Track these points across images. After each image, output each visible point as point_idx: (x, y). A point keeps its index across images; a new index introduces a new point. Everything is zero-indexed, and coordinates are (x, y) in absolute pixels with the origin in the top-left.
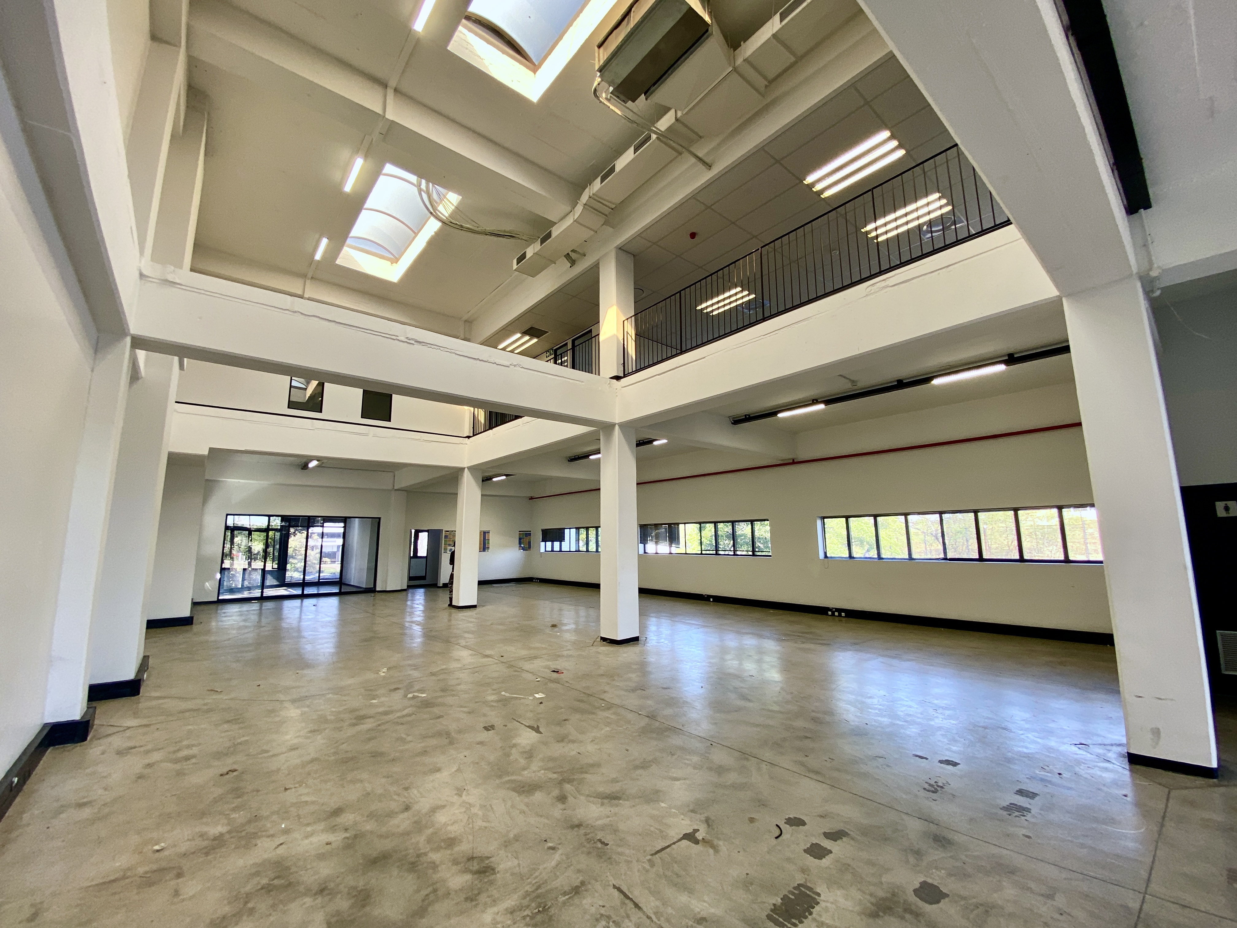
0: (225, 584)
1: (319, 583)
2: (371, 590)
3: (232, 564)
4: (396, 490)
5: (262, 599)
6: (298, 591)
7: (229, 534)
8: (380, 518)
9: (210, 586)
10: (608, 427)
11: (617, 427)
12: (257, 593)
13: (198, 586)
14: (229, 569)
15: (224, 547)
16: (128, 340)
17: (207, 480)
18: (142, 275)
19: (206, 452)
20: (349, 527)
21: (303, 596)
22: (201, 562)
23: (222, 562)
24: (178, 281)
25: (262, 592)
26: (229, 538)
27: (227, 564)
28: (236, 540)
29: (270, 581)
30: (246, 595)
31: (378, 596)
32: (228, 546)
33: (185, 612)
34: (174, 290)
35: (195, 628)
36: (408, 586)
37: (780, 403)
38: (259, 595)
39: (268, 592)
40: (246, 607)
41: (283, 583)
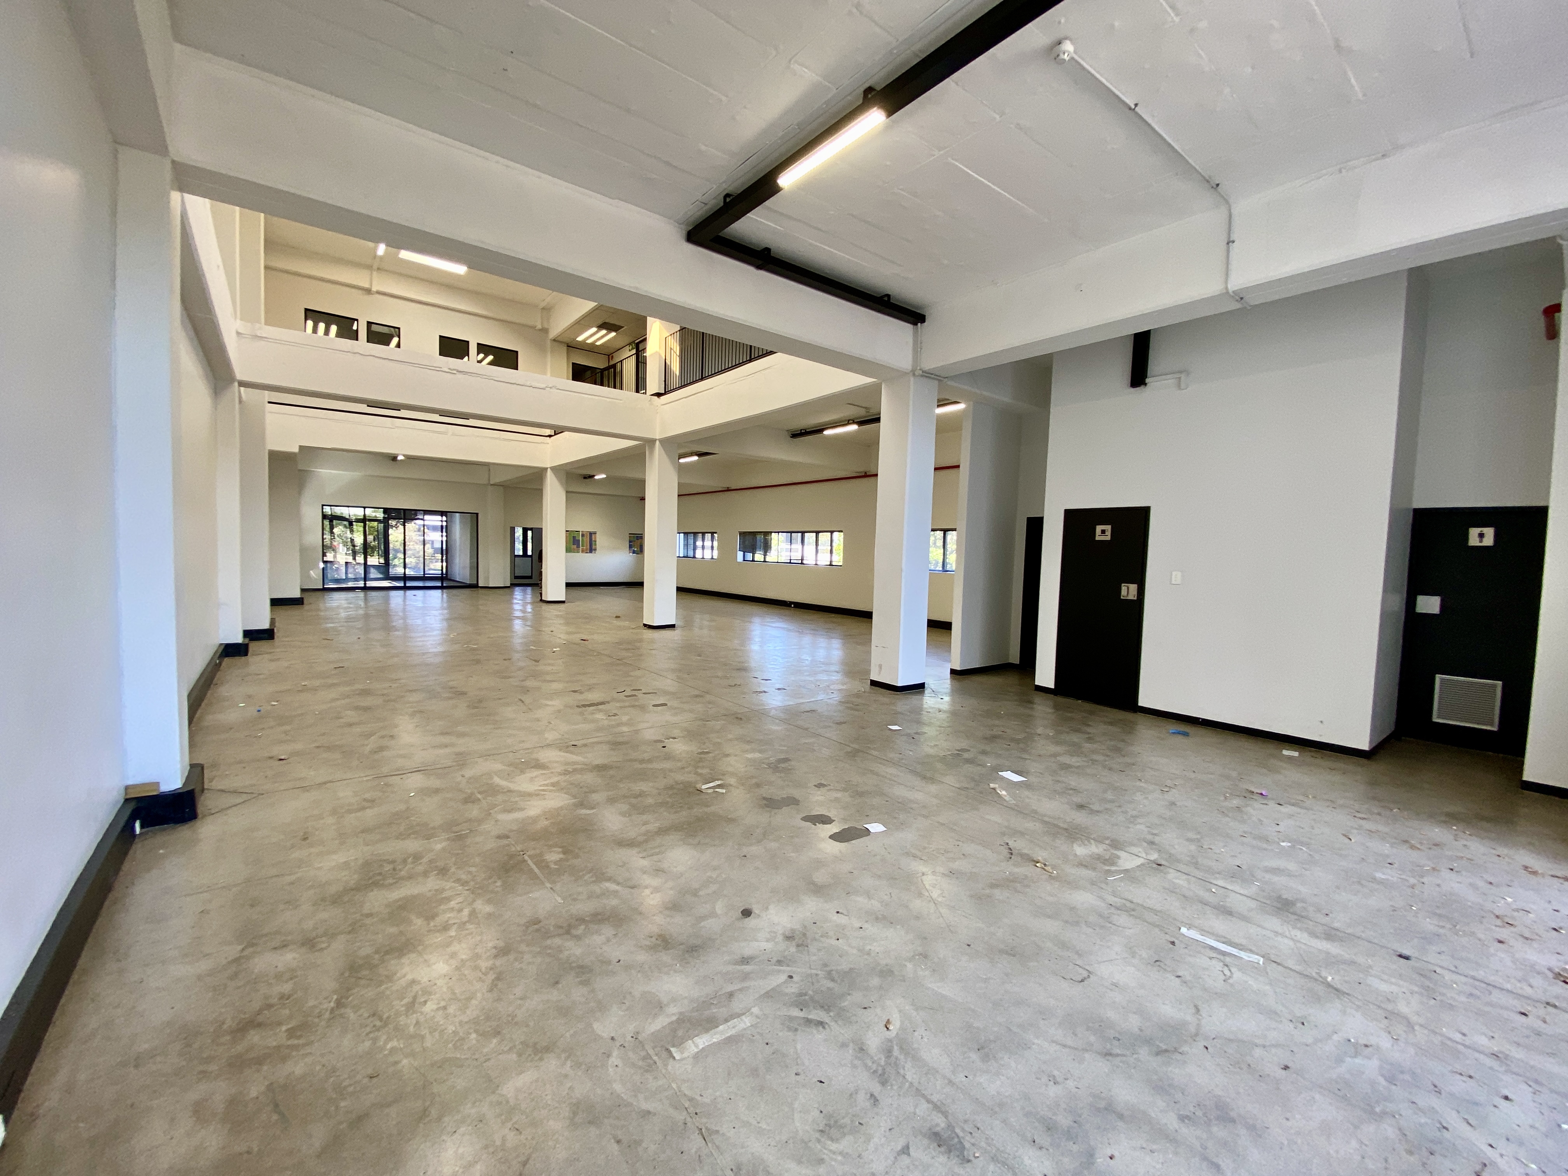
0: (329, 576)
1: (423, 578)
2: (475, 586)
3: (335, 557)
4: (492, 485)
5: (365, 588)
6: (401, 584)
7: (328, 523)
8: (477, 514)
9: (315, 575)
10: (652, 442)
11: (658, 442)
12: (361, 584)
13: (305, 574)
14: (331, 562)
15: (323, 539)
16: (236, 384)
17: (300, 470)
18: (238, 333)
19: (296, 450)
20: (451, 522)
21: (405, 588)
22: (304, 551)
23: (324, 555)
24: (264, 335)
25: (365, 584)
26: (327, 528)
27: (329, 557)
28: (335, 530)
29: (373, 574)
30: (350, 584)
31: (481, 591)
32: (327, 536)
33: (297, 594)
34: (263, 342)
35: (306, 607)
36: (511, 584)
37: (821, 421)
38: (363, 585)
39: (370, 584)
40: (351, 595)
41: (388, 577)
